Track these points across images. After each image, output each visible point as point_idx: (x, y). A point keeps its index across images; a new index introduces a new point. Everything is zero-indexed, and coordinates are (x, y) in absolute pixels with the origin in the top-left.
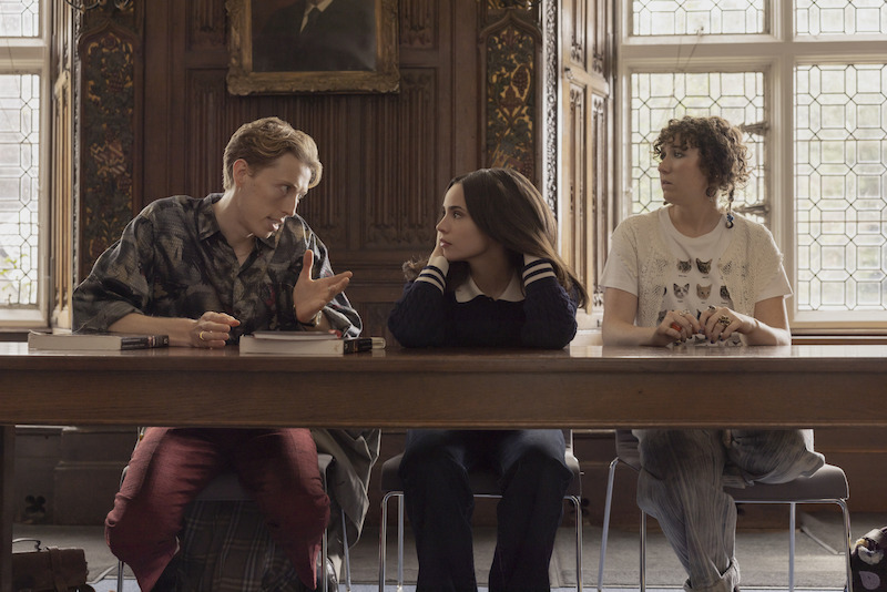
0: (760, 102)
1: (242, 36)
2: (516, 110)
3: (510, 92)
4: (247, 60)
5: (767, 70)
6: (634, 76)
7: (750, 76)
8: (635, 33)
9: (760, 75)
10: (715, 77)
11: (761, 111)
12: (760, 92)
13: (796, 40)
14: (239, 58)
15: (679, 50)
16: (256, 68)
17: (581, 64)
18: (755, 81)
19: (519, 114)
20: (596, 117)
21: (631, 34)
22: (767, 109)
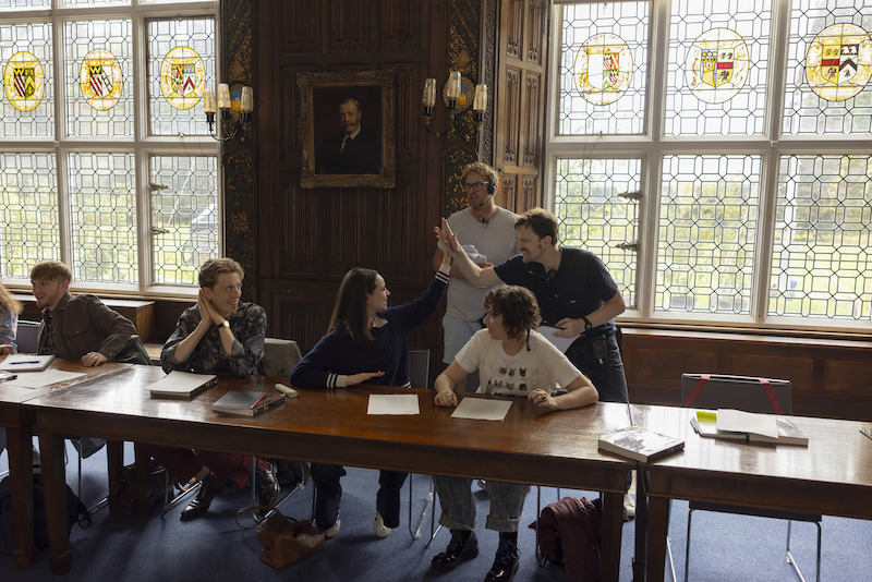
0: (638, 178)
1: (308, 154)
2: (462, 200)
3: (459, 189)
4: (312, 167)
5: (644, 158)
6: (559, 161)
7: (633, 161)
8: (561, 132)
9: (639, 161)
10: (610, 161)
11: (638, 184)
12: (639, 172)
13: (662, 140)
14: (307, 167)
15: (585, 146)
16: (317, 172)
17: (514, 162)
18: (635, 165)
19: (464, 202)
20: (526, 192)
21: (557, 134)
22: (642, 183)
